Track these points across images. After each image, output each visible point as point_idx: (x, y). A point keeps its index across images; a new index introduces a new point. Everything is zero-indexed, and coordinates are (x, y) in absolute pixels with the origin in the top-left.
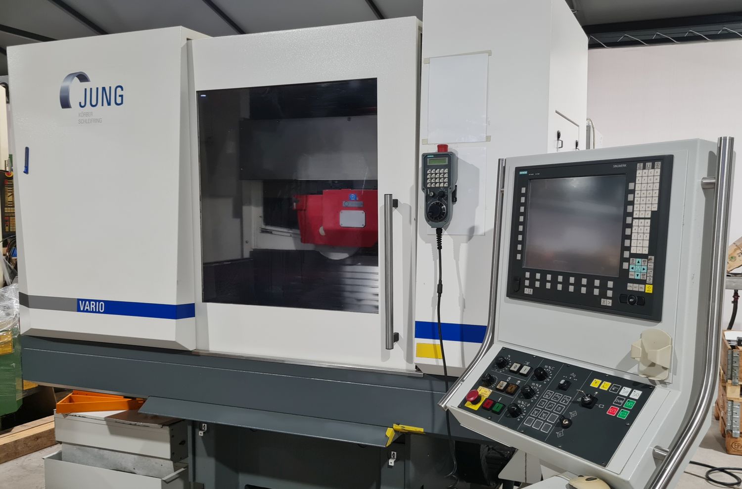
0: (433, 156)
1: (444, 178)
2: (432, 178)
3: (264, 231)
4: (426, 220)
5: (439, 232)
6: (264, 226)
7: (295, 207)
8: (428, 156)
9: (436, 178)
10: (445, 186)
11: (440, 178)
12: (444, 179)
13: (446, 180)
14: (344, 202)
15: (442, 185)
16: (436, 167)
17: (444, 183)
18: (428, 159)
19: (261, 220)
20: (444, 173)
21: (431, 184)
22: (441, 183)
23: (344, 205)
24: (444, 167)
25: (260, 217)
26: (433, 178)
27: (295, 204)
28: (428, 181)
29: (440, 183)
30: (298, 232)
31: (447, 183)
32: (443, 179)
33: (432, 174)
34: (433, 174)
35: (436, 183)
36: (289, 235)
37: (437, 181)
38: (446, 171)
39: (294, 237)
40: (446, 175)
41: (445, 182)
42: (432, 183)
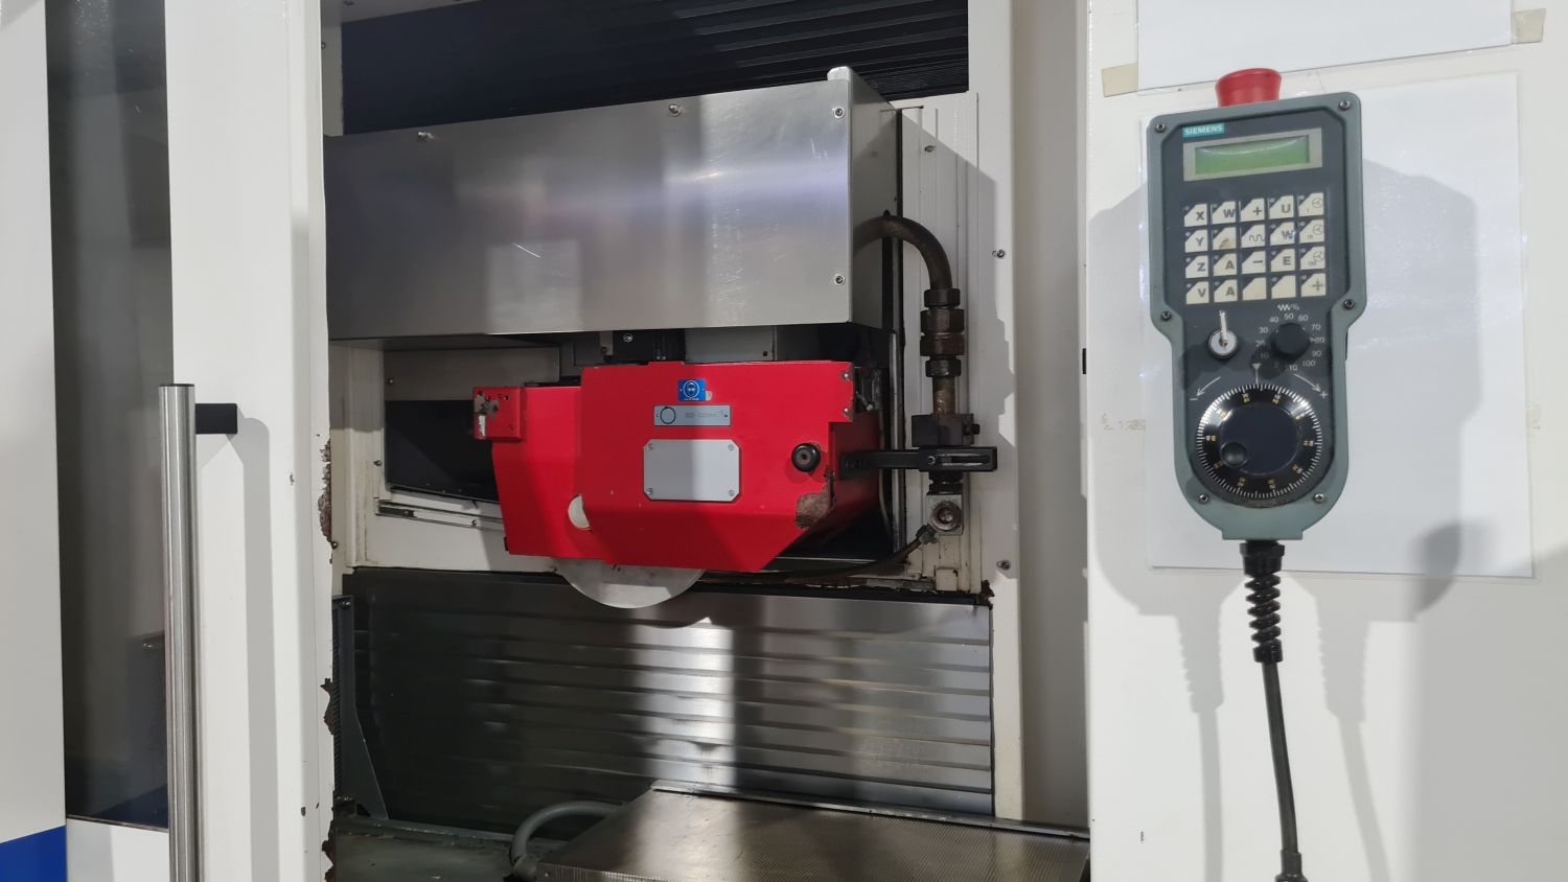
0: (1219, 128)
1: (1301, 248)
2: (1214, 255)
3: (386, 510)
4: (1191, 495)
5: (1262, 561)
6: (386, 495)
7: (483, 430)
8: (1188, 132)
9: (1244, 254)
10: (1308, 290)
11: (1271, 251)
12: (1299, 257)
13: (1315, 259)
14: (658, 409)
15: (1285, 289)
16: (1243, 189)
17: (1301, 275)
18: (1189, 150)
19: (378, 474)
20: (1300, 222)
21: (1213, 289)
22: (1280, 275)
23: (658, 422)
24: (1297, 183)
25: (376, 463)
26: (1221, 253)
27: (482, 419)
28: (1192, 271)
29: (1272, 277)
30: (494, 510)
31: (1322, 278)
32: (1291, 253)
33: (1214, 229)
34: (1221, 227)
35: (1245, 280)
36: (468, 521)
37: (1252, 266)
38: (1314, 204)
39: (482, 529)
40: (1314, 232)
41: (1309, 273)
42: (1215, 281)
